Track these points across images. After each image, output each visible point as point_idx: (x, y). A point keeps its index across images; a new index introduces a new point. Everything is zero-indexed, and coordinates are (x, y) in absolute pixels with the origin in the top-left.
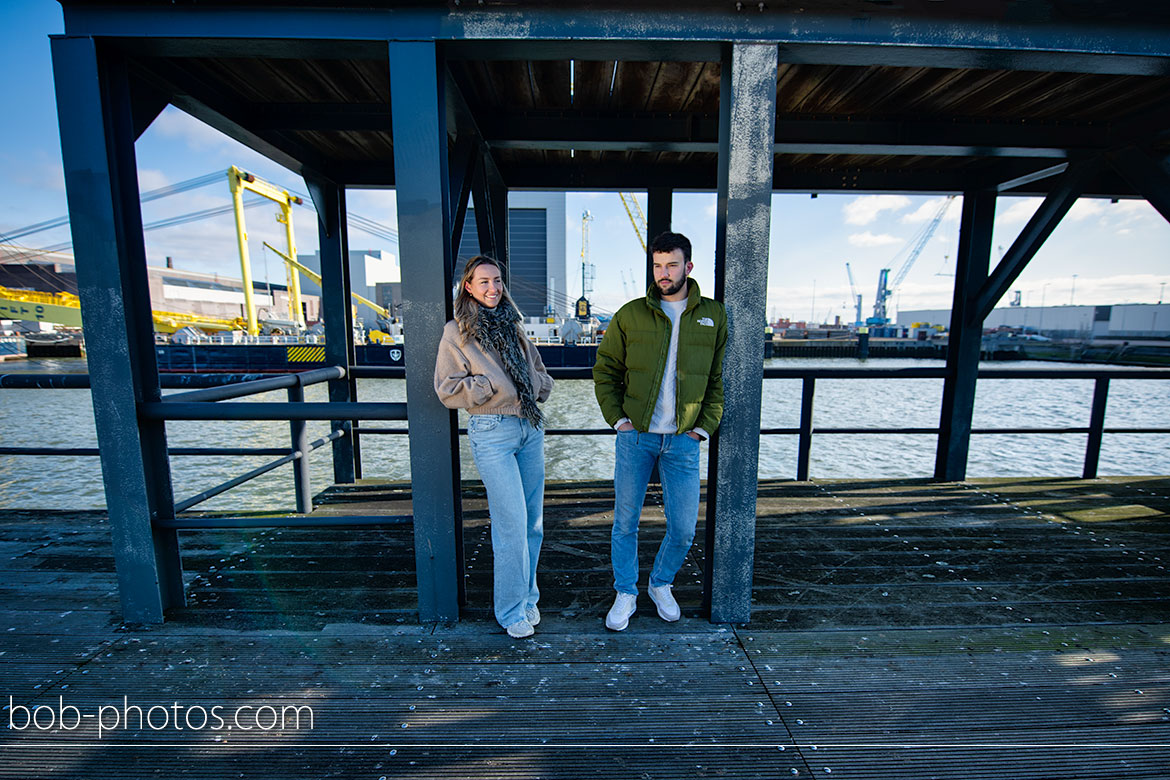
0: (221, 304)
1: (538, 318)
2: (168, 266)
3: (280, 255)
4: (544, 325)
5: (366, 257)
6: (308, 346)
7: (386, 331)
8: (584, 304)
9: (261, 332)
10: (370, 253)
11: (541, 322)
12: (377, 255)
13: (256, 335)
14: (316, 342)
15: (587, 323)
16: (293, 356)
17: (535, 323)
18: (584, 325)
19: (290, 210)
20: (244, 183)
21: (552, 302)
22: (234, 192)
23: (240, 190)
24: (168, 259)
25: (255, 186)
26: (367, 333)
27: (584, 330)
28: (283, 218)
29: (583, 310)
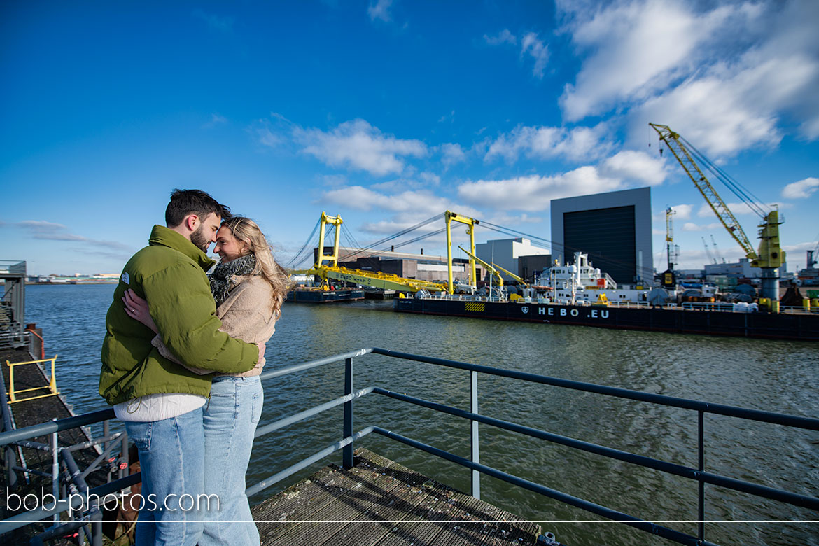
0: (441, 272)
1: (628, 286)
2: (422, 254)
3: (466, 252)
4: (633, 291)
5: (514, 242)
6: (476, 302)
7: (520, 293)
8: (670, 275)
9: (455, 293)
10: (516, 240)
11: (632, 288)
12: (520, 240)
13: (452, 294)
14: (480, 300)
15: (673, 290)
16: (469, 308)
17: (626, 289)
18: (670, 292)
19: (473, 227)
20: (452, 218)
21: (640, 273)
22: (447, 222)
23: (450, 221)
24: (422, 250)
25: (457, 218)
26: (509, 296)
27: (670, 295)
28: (469, 232)
29: (668, 280)
